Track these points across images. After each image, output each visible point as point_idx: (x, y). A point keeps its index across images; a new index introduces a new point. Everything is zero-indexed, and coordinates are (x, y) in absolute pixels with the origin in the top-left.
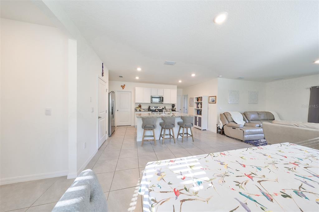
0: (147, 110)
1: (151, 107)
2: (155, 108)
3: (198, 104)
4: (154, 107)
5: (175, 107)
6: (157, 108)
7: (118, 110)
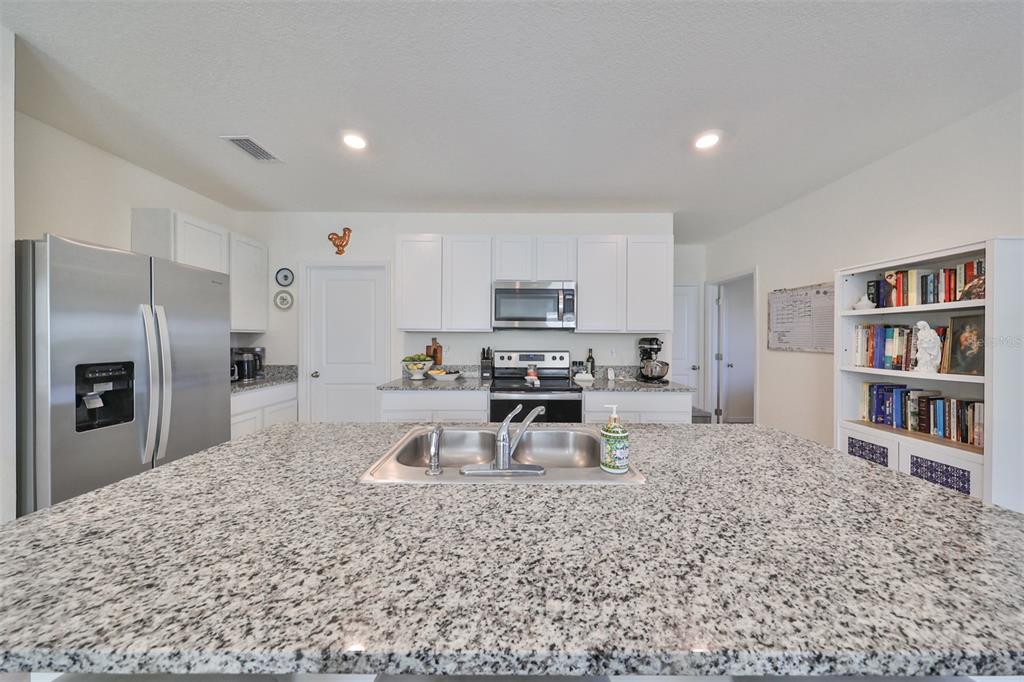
0: (477, 374)
1: (497, 356)
2: (524, 364)
3: (878, 332)
4: (515, 356)
5: (660, 357)
6: (540, 364)
7: (316, 375)
